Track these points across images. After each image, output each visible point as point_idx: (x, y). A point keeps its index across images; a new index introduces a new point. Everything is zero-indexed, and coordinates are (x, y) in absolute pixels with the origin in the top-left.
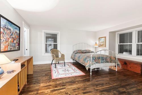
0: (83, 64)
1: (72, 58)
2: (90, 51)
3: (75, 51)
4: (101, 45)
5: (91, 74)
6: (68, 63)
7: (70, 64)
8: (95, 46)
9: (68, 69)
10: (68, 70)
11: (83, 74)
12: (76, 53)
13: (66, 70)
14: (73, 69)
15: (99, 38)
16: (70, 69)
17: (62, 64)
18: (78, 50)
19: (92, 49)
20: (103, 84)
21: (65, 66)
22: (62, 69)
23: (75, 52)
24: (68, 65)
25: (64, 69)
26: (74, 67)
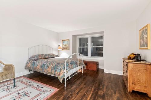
0: (52, 74)
1: (26, 67)
2: (54, 55)
3: (32, 57)
4: (65, 48)
5: (65, 86)
6: (21, 79)
7: (24, 80)
8: (59, 49)
9: (25, 90)
10: (26, 94)
11: (55, 90)
12: (36, 60)
13: (21, 94)
14: (34, 88)
15: (62, 41)
16: (29, 89)
17: (6, 83)
18: (39, 55)
19: (55, 53)
20: (85, 95)
21: (15, 86)
22: (11, 96)
23: (34, 59)
24: (22, 82)
25: (16, 94)
26: (35, 84)
